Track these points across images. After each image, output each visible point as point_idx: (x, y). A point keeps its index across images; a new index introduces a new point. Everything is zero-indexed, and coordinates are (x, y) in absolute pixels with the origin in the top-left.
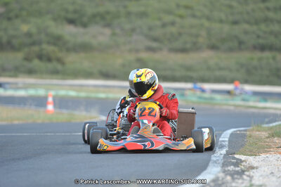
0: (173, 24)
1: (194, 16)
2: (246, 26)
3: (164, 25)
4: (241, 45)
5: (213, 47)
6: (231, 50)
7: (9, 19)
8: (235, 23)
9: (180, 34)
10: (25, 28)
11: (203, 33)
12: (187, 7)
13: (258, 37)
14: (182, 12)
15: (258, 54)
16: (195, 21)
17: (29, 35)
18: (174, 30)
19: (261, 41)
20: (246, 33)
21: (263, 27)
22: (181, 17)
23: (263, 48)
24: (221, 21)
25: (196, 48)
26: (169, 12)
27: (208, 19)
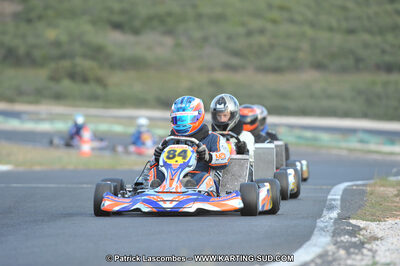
0: (262, 31)
1: (292, 21)
2: (367, 37)
3: (249, 34)
4: (359, 64)
5: (319, 66)
6: (344, 70)
7: (29, 21)
8: (351, 31)
9: (272, 46)
10: (51, 34)
11: (305, 46)
12: (282, 8)
13: (384, 52)
14: (275, 15)
15: (383, 77)
16: (293, 29)
17: (57, 44)
18: (263, 40)
19: (387, 58)
20: (366, 46)
21: (390, 37)
22: (274, 22)
23: (389, 68)
24: (331, 29)
25: (294, 66)
26: (257, 15)
27: (313, 25)
